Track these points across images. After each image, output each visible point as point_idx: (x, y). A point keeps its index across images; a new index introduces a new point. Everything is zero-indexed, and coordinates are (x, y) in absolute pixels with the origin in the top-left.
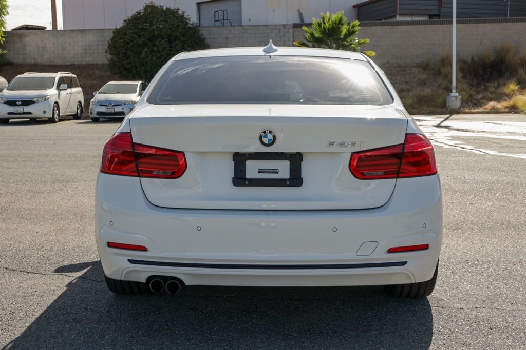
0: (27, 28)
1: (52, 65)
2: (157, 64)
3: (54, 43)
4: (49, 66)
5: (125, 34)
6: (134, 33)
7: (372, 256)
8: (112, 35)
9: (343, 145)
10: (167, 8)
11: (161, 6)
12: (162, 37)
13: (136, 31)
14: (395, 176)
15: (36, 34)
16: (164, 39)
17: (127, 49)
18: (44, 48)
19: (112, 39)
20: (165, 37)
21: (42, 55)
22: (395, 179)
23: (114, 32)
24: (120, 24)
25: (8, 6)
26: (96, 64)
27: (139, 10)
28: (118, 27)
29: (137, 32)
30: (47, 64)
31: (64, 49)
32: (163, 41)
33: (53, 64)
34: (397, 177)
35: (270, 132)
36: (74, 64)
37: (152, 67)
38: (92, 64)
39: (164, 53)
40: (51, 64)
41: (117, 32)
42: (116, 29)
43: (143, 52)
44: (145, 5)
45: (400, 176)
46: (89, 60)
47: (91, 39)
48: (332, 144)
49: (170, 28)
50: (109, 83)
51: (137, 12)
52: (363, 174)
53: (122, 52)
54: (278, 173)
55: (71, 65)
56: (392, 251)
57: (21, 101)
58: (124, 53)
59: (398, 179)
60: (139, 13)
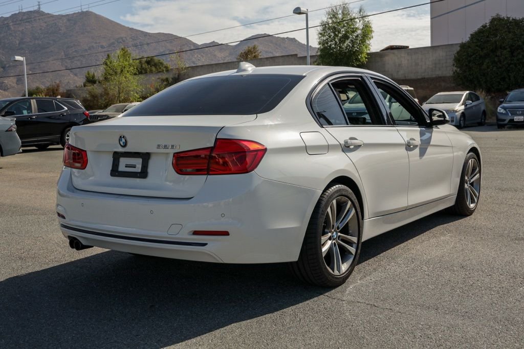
0: (392, 48)
1: (406, 80)
2: (497, 74)
3: (408, 60)
4: (403, 80)
5: (469, 47)
6: (477, 46)
7: (178, 236)
8: (458, 49)
9: (166, 147)
10: (513, 19)
11: (508, 17)
12: (504, 47)
13: (479, 44)
14: (206, 173)
15: (394, 53)
16: (506, 49)
17: (469, 62)
18: (400, 65)
19: (458, 53)
20: (507, 47)
21: (398, 72)
22: (206, 176)
23: (460, 46)
24: (466, 38)
25: (374, 31)
26: (444, 77)
27: (484, 23)
28: (464, 42)
29: (481, 44)
30: (402, 79)
31: (417, 64)
32: (505, 51)
33: (407, 78)
34: (208, 174)
35: (124, 137)
36: (424, 78)
37: (493, 76)
38: (441, 77)
39: (505, 62)
40: (404, 78)
41: (463, 46)
42: (462, 43)
43: (485, 63)
44: (491, 18)
45: (210, 173)
46: (439, 73)
47: (441, 53)
48: (159, 146)
49: (513, 38)
50: (439, 94)
51: (482, 26)
52: (181, 170)
53: (464, 64)
54: (135, 167)
55: (422, 79)
56: (196, 233)
57: (357, 113)
58: (466, 65)
59: (209, 176)
60: (484, 26)
